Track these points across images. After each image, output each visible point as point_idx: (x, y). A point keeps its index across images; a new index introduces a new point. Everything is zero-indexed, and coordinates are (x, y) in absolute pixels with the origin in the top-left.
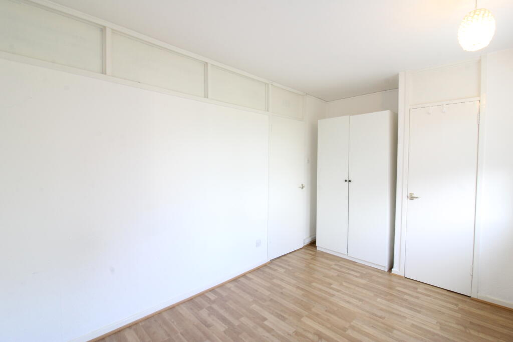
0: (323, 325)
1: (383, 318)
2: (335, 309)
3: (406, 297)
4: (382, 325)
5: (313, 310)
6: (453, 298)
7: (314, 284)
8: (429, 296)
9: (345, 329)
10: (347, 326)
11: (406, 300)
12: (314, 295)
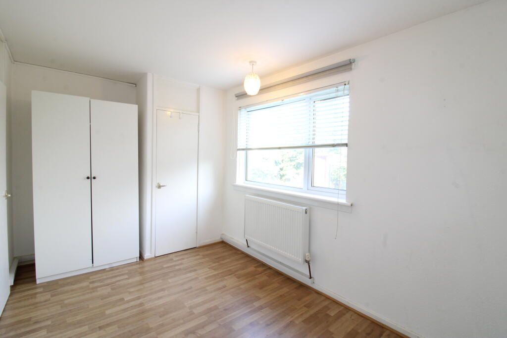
0: (179, 325)
1: (191, 288)
2: (162, 309)
3: (177, 268)
4: (198, 291)
5: (151, 326)
6: (183, 254)
7: (108, 312)
8: (183, 259)
9: (191, 313)
10: (189, 310)
11: (180, 269)
12: (128, 318)
